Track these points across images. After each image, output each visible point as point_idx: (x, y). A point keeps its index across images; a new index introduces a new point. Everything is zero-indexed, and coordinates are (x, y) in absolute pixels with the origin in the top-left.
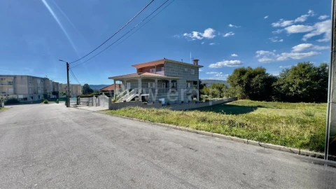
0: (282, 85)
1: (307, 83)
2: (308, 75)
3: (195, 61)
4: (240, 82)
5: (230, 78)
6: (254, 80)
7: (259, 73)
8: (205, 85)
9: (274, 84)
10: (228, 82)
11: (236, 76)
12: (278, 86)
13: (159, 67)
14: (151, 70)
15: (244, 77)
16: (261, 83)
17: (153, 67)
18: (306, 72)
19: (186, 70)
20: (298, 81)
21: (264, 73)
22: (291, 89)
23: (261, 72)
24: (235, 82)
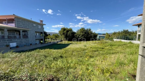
0: (77, 35)
1: (84, 35)
2: (84, 32)
3: (41, 21)
4: (64, 34)
5: (60, 32)
6: (69, 33)
7: (70, 30)
8: (49, 34)
9: (75, 35)
10: (59, 33)
11: (62, 31)
12: (76, 36)
13: (11, 21)
14: (4, 22)
15: (65, 32)
16: (71, 34)
17: (5, 20)
18: (84, 31)
19: (34, 25)
20: (81, 34)
21: (72, 30)
22: (80, 37)
23: (71, 30)
24: (62, 34)
